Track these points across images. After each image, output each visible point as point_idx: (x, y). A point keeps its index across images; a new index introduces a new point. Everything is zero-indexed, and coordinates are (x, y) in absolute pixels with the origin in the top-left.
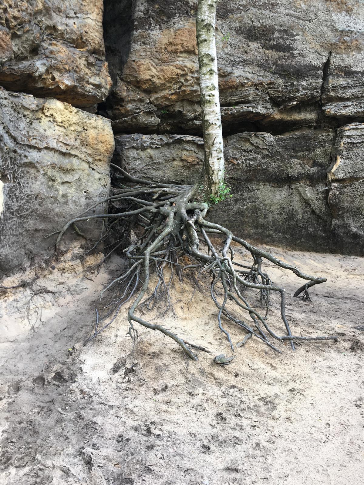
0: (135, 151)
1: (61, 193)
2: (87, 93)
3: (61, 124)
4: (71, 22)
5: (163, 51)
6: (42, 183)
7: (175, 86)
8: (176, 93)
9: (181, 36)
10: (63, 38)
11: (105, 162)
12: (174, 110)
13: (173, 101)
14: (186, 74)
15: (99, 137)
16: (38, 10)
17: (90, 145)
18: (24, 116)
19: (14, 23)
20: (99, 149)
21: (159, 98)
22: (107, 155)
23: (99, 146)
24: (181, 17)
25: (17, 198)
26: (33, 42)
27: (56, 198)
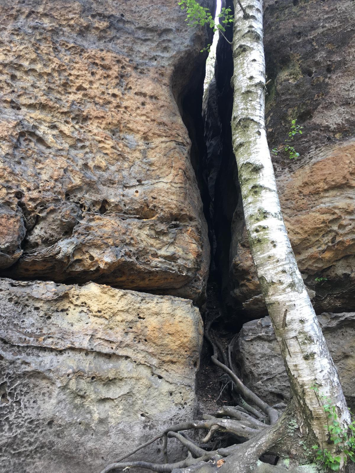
0: (266, 344)
1: (96, 416)
2: (154, 269)
3: (99, 314)
4: (132, 191)
5: (297, 196)
6: (60, 402)
7: (326, 238)
8: (329, 249)
9: (322, 169)
10: (119, 210)
11: (183, 364)
12: (336, 274)
13: (329, 261)
14: (340, 218)
15: (165, 327)
16: (72, 187)
17: (150, 339)
18: (37, 309)
19: (32, 205)
20: (167, 345)
21: (303, 260)
22: (184, 353)
23: (168, 340)
24: (320, 147)
25: (10, 425)
26: (61, 221)
27: (88, 425)
